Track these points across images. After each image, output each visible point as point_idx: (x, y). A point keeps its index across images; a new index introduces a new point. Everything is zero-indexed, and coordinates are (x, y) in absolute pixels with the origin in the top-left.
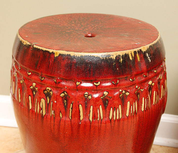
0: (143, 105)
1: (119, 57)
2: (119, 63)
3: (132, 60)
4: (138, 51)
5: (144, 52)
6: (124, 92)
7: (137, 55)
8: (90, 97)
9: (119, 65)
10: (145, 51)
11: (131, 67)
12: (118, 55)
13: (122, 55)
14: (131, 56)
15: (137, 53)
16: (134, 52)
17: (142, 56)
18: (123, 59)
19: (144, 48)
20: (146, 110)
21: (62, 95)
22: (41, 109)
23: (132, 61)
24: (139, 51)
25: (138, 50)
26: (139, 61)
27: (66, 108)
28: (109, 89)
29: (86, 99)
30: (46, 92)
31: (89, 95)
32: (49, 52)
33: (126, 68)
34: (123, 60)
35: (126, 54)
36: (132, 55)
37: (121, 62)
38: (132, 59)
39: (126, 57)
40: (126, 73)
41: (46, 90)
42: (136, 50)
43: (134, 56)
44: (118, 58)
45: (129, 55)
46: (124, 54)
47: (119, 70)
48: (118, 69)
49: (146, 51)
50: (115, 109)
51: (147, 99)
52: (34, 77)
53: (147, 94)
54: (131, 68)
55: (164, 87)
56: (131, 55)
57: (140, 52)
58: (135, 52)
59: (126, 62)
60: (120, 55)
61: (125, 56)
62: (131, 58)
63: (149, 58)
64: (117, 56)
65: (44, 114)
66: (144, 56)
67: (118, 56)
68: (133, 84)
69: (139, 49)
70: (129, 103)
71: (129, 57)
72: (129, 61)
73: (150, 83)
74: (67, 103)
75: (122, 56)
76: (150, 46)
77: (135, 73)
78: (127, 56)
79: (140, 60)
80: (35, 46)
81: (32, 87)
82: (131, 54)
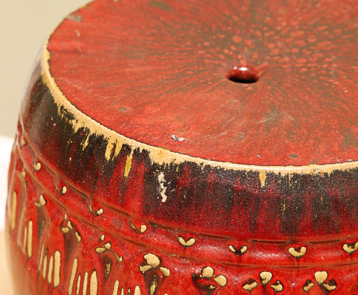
1: (84, 133)
2: (78, 148)
3: (108, 160)
4: (135, 150)
5: (155, 164)
7: (130, 158)
9: (77, 151)
10: (161, 164)
11: (96, 176)
12: (86, 128)
13: (93, 134)
14: (111, 149)
15: (132, 152)
16: (124, 145)
17: (142, 169)
18: (89, 143)
19: (160, 155)
23: (106, 163)
24: (141, 152)
25: (139, 149)
26: (126, 175)
33: (86, 168)
34: (88, 145)
35: (103, 136)
36: (114, 150)
37: (83, 149)
38: (110, 159)
39: (98, 143)
40: (82, 181)
42: (134, 144)
43: (118, 156)
45: (106, 145)
46: (97, 134)
47: (72, 163)
48: (70, 159)
49: (162, 166)
54: (96, 178)
56: (112, 147)
57: (141, 157)
58: (126, 149)
59: (92, 155)
60: (89, 129)
61: (97, 139)
62: (108, 155)
63: (164, 191)
64: (83, 128)
66: (146, 173)
67: (85, 130)
69: (143, 146)
71: (106, 148)
72: (101, 159)
73: (152, 258)
75: (91, 134)
78: (100, 143)
79: (129, 175)
82: (115, 146)
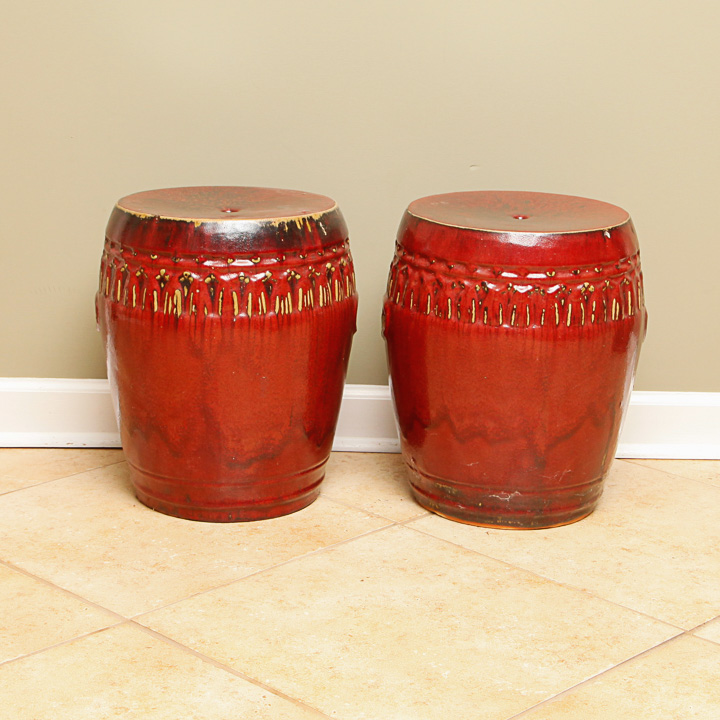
0: (321, 296)
1: (283, 225)
2: (284, 233)
4: (307, 218)
5: (317, 220)
6: (293, 273)
7: (307, 223)
8: (247, 281)
9: (284, 235)
11: (299, 239)
12: (281, 222)
14: (299, 224)
15: (307, 220)
16: (302, 219)
17: (314, 225)
18: (288, 227)
19: (316, 216)
20: (327, 306)
21: (208, 280)
22: (175, 306)
23: (300, 231)
24: (309, 218)
26: (310, 231)
27: (214, 299)
28: (272, 268)
29: (242, 284)
30: (182, 279)
31: (245, 278)
32: (185, 222)
33: (293, 239)
34: (288, 229)
35: (292, 220)
37: (287, 232)
38: (301, 228)
39: (292, 224)
40: (294, 246)
41: (183, 276)
42: (305, 216)
43: (303, 225)
44: (281, 225)
45: (296, 223)
46: (289, 221)
47: (284, 241)
48: (282, 240)
49: (319, 219)
50: (283, 297)
51: (327, 289)
52: (162, 261)
53: (325, 281)
55: (350, 280)
56: (299, 222)
57: (311, 219)
58: (304, 220)
59: (292, 231)
60: (284, 222)
62: (299, 227)
63: (324, 230)
65: (179, 314)
66: (316, 226)
68: (304, 264)
69: (309, 215)
70: (301, 290)
71: (296, 225)
72: (297, 231)
73: (328, 265)
74: (214, 291)
75: (286, 223)
76: (324, 214)
77: (306, 247)
79: (312, 230)
80: (162, 217)
81: (159, 277)
